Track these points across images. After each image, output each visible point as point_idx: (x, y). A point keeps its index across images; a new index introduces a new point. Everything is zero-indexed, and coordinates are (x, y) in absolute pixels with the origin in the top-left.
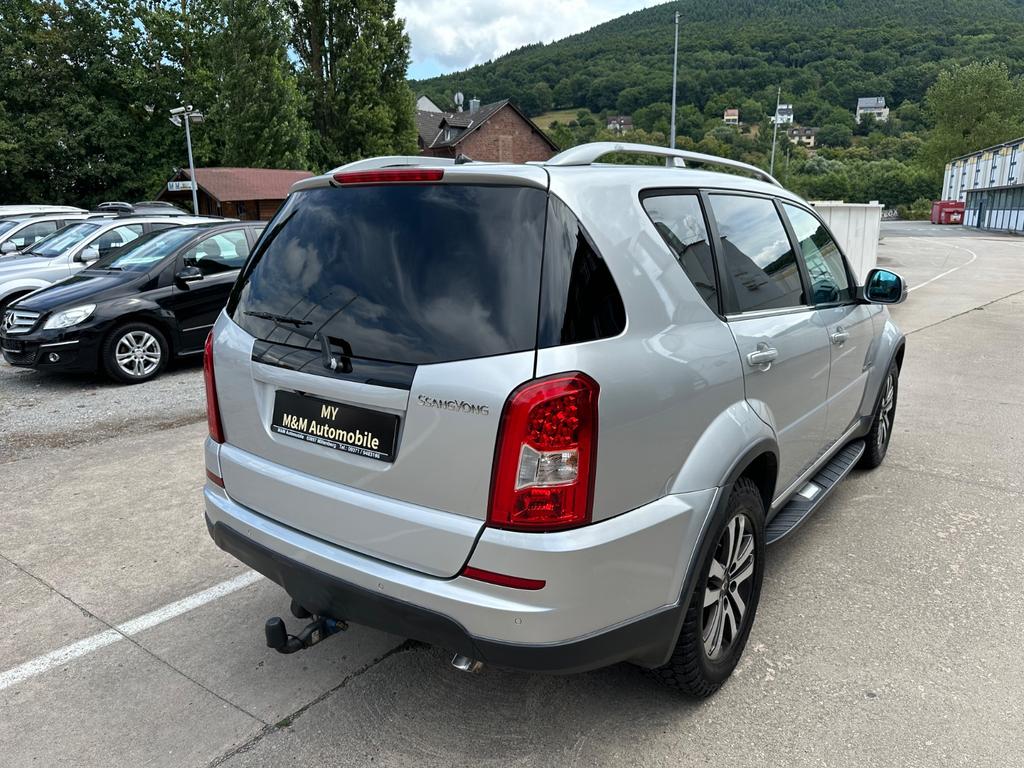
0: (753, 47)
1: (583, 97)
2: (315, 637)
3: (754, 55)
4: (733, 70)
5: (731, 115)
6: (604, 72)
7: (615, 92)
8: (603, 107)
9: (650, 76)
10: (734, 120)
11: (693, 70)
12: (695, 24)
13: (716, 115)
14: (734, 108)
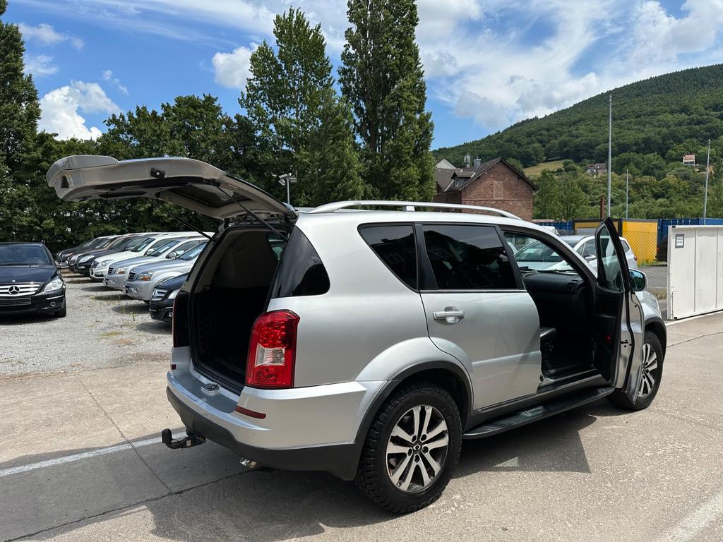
0: (706, 109)
1: (568, 152)
2: (189, 443)
3: (707, 115)
4: (689, 126)
5: (690, 158)
6: (584, 133)
7: (592, 147)
8: (584, 158)
9: (620, 134)
10: (692, 163)
11: (657, 128)
12: (656, 96)
13: (677, 160)
14: (691, 154)
